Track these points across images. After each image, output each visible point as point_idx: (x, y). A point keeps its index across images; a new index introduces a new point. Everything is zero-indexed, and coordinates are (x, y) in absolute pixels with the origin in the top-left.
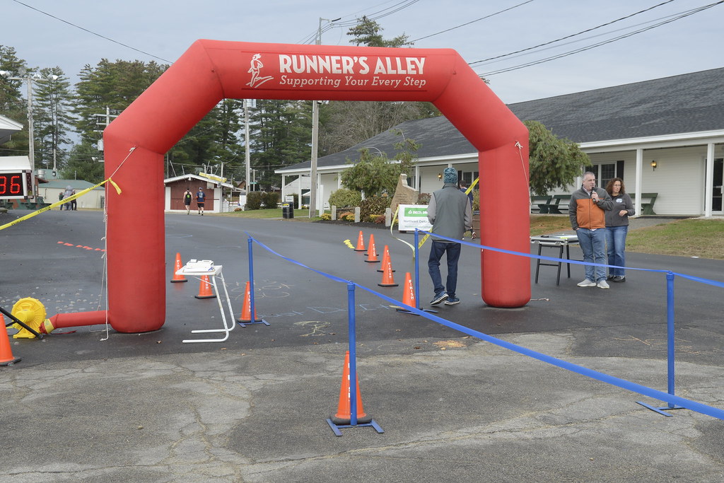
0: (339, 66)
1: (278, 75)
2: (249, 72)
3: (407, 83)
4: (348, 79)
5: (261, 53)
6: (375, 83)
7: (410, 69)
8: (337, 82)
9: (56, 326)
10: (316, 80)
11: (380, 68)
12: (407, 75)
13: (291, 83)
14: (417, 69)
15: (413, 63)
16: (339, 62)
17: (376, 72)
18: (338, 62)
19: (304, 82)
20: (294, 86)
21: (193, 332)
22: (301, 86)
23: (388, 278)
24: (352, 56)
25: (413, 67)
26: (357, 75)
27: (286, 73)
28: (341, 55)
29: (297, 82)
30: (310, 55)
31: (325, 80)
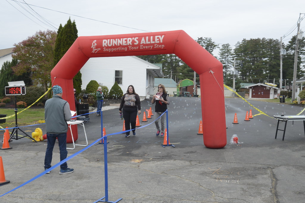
0: (126, 42)
1: (102, 48)
2: (92, 47)
3: (156, 47)
4: (130, 47)
5: (96, 39)
6: (142, 48)
7: (156, 40)
8: (126, 49)
10: (117, 49)
11: (143, 41)
12: (155, 43)
14: (159, 40)
15: (158, 38)
17: (141, 43)
18: (126, 40)
19: (113, 50)
24: (132, 37)
25: (158, 40)
26: (133, 45)
27: (105, 47)
28: (127, 38)
29: (110, 50)
30: (115, 39)
31: (121, 48)
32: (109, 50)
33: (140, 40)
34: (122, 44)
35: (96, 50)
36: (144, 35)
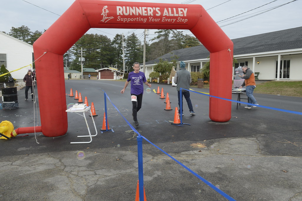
0: (146, 12)
1: (116, 16)
2: (102, 15)
3: (178, 20)
4: (151, 18)
5: (107, 5)
6: (163, 20)
7: (180, 13)
8: (145, 20)
9: (18, 133)
10: (135, 19)
11: (166, 13)
12: (179, 17)
13: (123, 20)
14: (183, 13)
15: (181, 11)
16: (146, 10)
17: (164, 15)
19: (129, 20)
20: (124, 22)
21: (78, 137)
22: (128, 22)
23: (168, 107)
24: (152, 7)
26: (155, 17)
27: (120, 15)
28: (147, 7)
29: (126, 20)
30: (132, 6)
31: (139, 19)
33: (162, 11)
34: (141, 14)
35: (107, 19)
36: (167, 6)
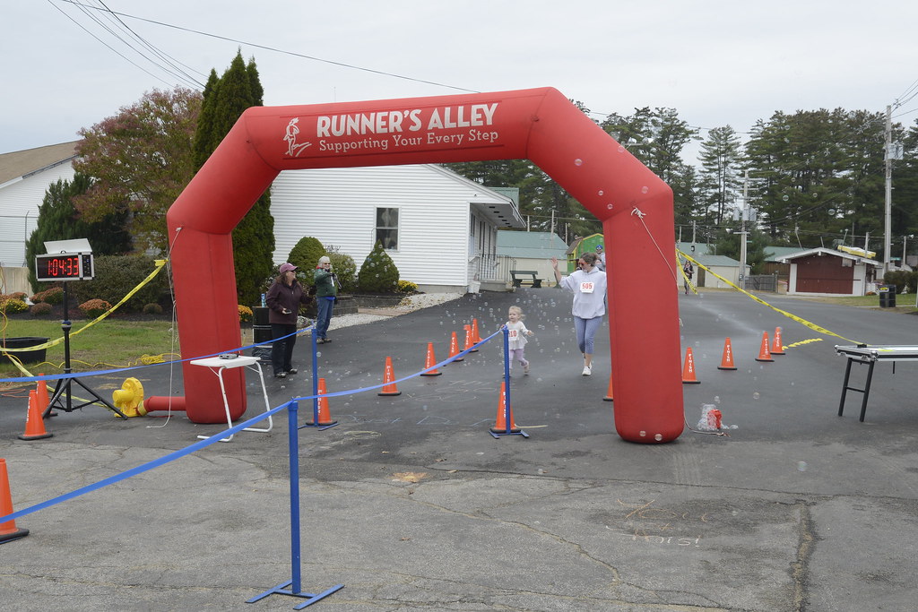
0: (384, 123)
1: (315, 140)
2: (285, 139)
3: (472, 138)
4: (397, 138)
5: (299, 117)
6: (431, 140)
7: (475, 119)
8: (384, 143)
9: (147, 409)
11: (435, 122)
12: (471, 127)
13: (333, 148)
14: (484, 118)
15: (480, 111)
17: (430, 128)
18: (384, 119)
19: (347, 146)
24: (402, 110)
25: (480, 116)
26: (406, 133)
27: (324, 137)
28: (389, 110)
29: (339, 146)
30: (353, 114)
31: (370, 142)
32: (334, 146)
33: (425, 119)
34: (373, 131)
35: (298, 149)
36: (439, 103)
